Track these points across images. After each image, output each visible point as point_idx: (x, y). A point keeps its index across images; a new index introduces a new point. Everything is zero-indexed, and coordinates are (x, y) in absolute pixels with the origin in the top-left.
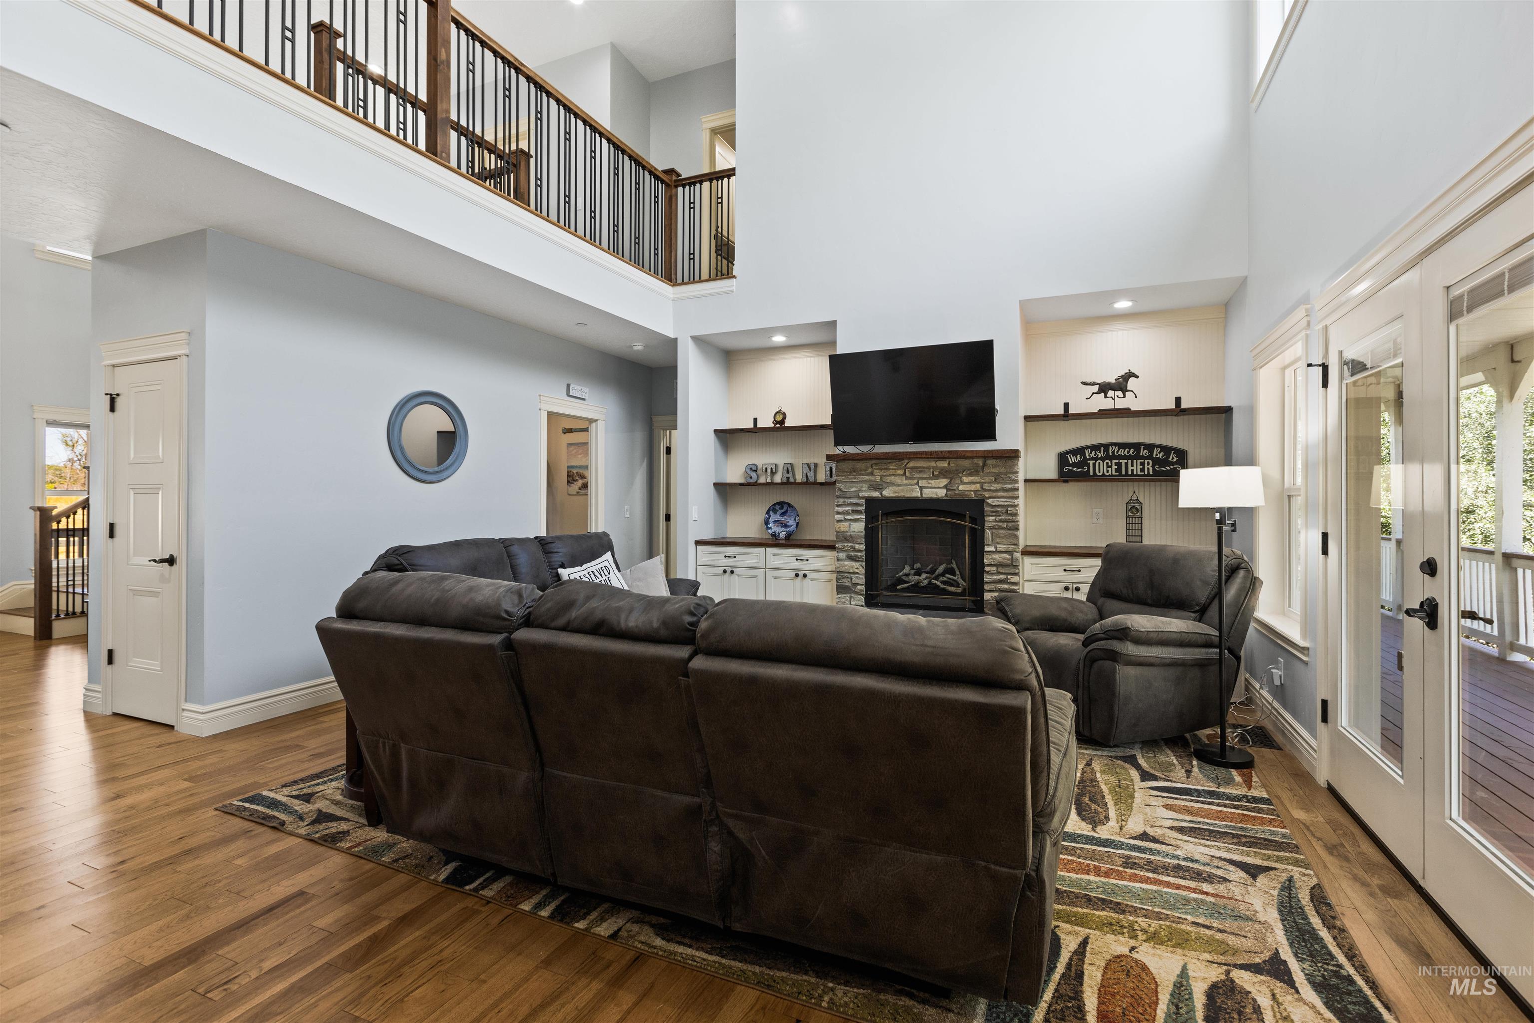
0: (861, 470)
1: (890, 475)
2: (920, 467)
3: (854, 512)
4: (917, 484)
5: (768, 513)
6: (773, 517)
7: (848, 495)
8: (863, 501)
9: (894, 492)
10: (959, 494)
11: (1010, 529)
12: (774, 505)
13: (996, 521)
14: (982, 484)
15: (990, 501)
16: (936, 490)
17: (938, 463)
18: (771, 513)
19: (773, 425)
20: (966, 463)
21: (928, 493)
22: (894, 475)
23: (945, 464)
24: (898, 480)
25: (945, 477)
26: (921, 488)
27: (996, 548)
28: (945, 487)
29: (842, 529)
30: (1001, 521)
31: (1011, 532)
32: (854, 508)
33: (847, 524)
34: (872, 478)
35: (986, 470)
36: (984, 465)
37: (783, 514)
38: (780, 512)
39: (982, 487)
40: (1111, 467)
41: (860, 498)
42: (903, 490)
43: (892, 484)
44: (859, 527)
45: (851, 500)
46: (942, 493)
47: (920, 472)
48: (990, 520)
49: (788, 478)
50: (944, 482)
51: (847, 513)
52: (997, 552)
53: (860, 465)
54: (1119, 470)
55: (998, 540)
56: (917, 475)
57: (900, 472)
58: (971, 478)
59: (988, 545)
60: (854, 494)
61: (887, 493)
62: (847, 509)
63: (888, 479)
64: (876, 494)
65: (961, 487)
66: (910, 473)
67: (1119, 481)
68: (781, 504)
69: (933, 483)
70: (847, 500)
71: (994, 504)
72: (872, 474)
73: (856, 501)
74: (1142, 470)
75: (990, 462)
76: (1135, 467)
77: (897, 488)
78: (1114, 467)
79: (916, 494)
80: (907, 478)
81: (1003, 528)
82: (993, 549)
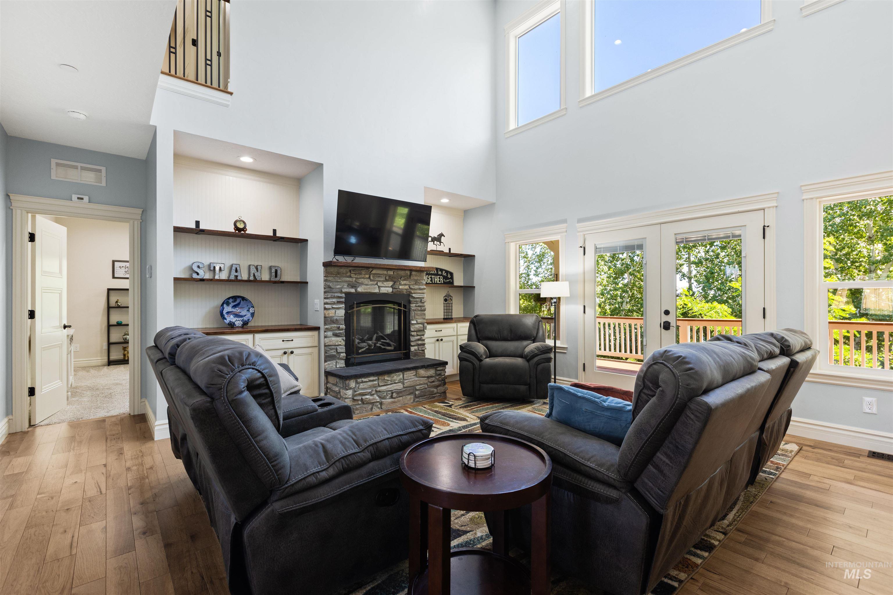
0: (343, 274)
1: (360, 278)
2: (378, 274)
3: (339, 302)
4: (377, 284)
5: (222, 305)
6: (227, 309)
7: (334, 290)
8: (343, 295)
9: (364, 289)
10: (400, 291)
11: (421, 310)
12: (229, 298)
13: (416, 306)
14: (409, 285)
15: (414, 295)
16: (386, 288)
17: (389, 272)
18: (225, 305)
19: (234, 231)
20: (402, 273)
21: (384, 290)
22: (363, 278)
23: (391, 273)
24: (366, 281)
25: (392, 281)
26: (379, 287)
27: (417, 321)
28: (392, 287)
29: (331, 315)
30: (419, 306)
31: (423, 312)
32: (338, 300)
33: (333, 311)
34: (350, 279)
35: (412, 278)
36: (411, 274)
37: (234, 307)
38: (232, 304)
39: (409, 287)
40: (428, 279)
41: (341, 292)
42: (369, 288)
43: (362, 284)
44: (341, 313)
45: (336, 295)
46: (390, 290)
47: (379, 277)
48: (413, 306)
49: (236, 276)
50: (391, 284)
51: (334, 303)
52: (418, 323)
53: (343, 270)
54: (431, 280)
55: (417, 317)
56: (377, 279)
57: (367, 276)
58: (405, 282)
59: (413, 320)
60: (338, 290)
61: (360, 289)
62: (334, 300)
63: (361, 281)
64: (353, 290)
65: (400, 287)
66: (373, 277)
67: (431, 285)
68: (235, 298)
69: (386, 284)
70: (333, 294)
71: (416, 297)
72: (350, 277)
73: (340, 295)
74: (440, 281)
75: (413, 273)
76: (437, 279)
77: (366, 287)
78: (430, 279)
79: (376, 291)
80: (371, 280)
81: (419, 311)
82: (415, 322)
